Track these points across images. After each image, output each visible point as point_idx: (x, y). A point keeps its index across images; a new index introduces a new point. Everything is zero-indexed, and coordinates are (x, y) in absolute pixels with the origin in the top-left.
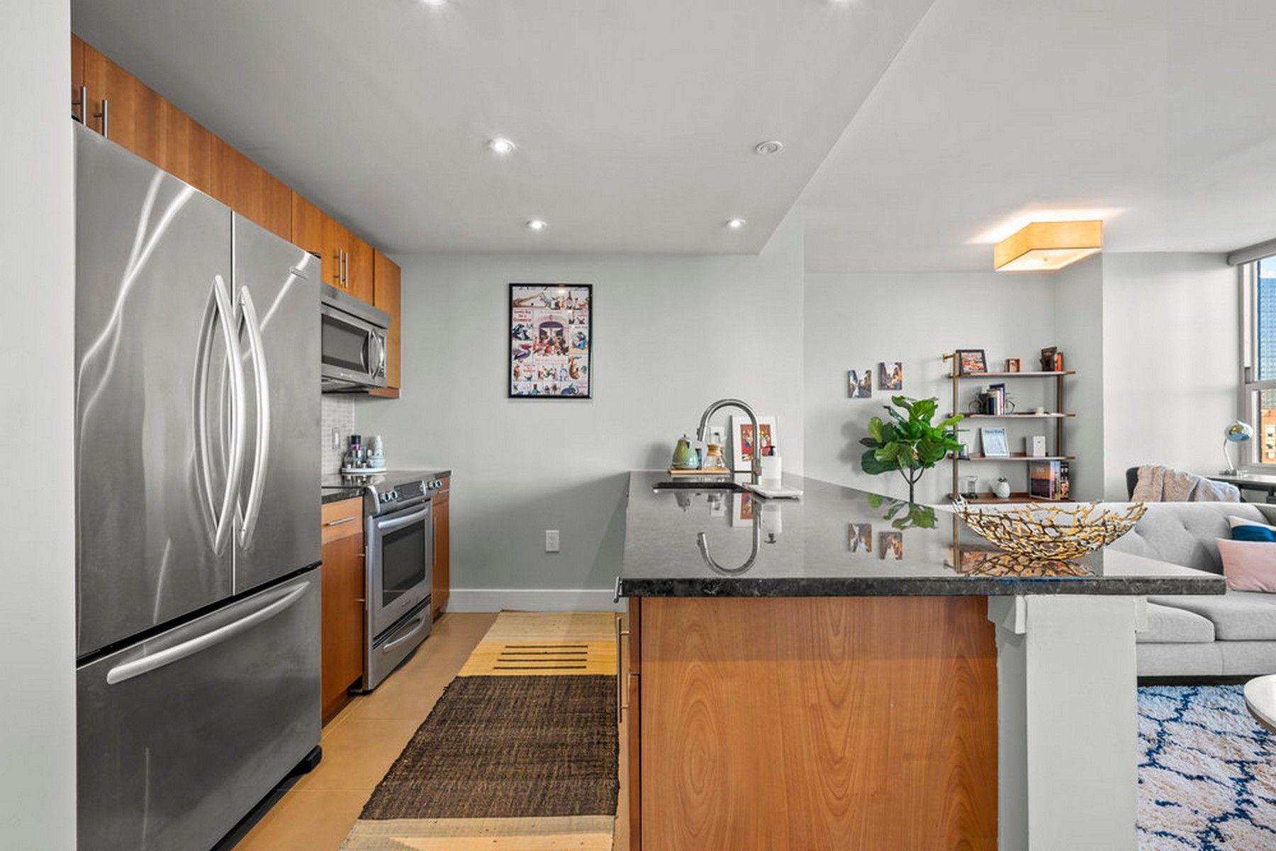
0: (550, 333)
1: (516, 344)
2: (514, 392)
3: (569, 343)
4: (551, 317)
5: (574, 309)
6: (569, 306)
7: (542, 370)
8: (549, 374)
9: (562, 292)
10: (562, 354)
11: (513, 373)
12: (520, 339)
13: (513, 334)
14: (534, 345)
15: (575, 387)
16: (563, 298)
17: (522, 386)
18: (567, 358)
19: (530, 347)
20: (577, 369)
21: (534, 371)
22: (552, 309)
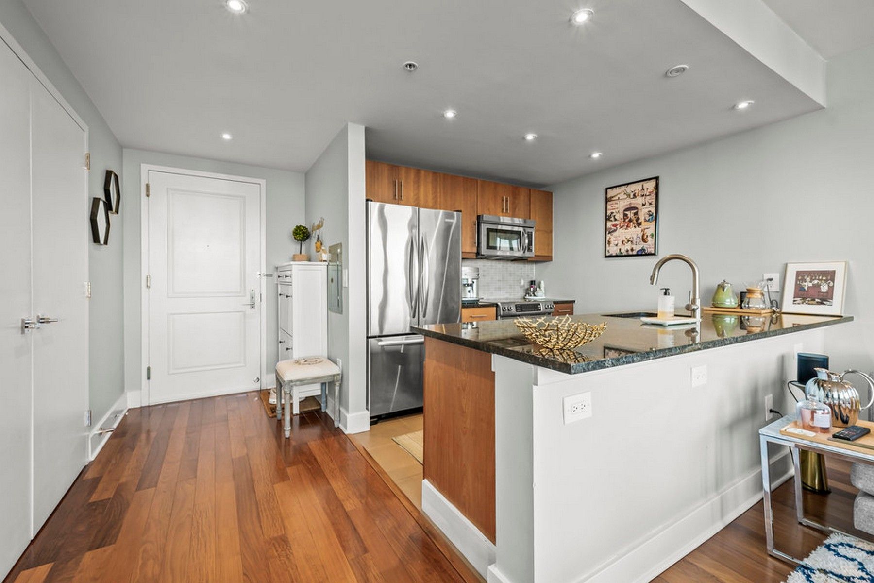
0: (630, 214)
1: (609, 224)
2: (608, 254)
3: (642, 220)
4: (630, 204)
5: (646, 195)
6: (643, 194)
7: (624, 239)
8: (628, 241)
9: (638, 186)
10: (637, 227)
11: (607, 242)
12: (611, 221)
13: (607, 219)
14: (620, 224)
15: (646, 249)
16: (638, 190)
17: (613, 250)
18: (640, 229)
19: (617, 225)
20: (647, 236)
21: (620, 240)
22: (631, 199)
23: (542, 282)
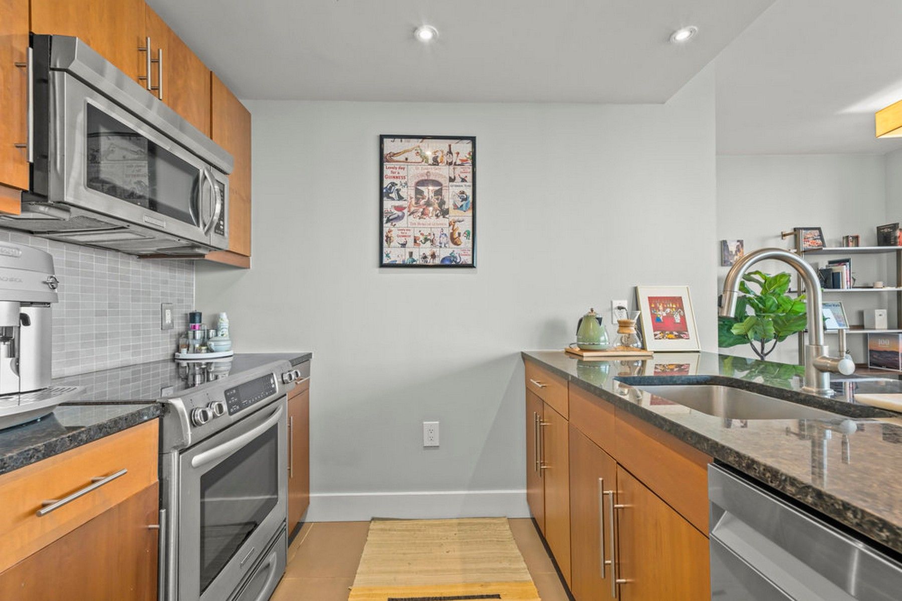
0: (429, 191)
2: (386, 261)
3: (449, 205)
4: (428, 174)
5: (455, 164)
6: (449, 161)
7: (418, 235)
8: (426, 240)
9: (443, 145)
10: (441, 217)
11: (385, 238)
12: (393, 199)
13: (383, 194)
14: (409, 207)
15: (457, 255)
16: (442, 152)
17: (395, 254)
18: (446, 221)
19: (405, 208)
20: (459, 234)
21: (410, 236)
22: (430, 165)
23: (224, 316)
